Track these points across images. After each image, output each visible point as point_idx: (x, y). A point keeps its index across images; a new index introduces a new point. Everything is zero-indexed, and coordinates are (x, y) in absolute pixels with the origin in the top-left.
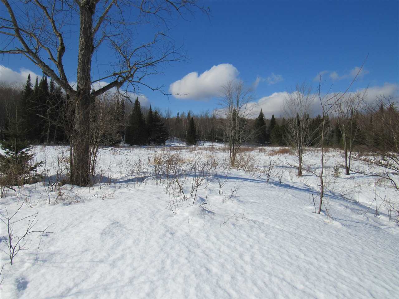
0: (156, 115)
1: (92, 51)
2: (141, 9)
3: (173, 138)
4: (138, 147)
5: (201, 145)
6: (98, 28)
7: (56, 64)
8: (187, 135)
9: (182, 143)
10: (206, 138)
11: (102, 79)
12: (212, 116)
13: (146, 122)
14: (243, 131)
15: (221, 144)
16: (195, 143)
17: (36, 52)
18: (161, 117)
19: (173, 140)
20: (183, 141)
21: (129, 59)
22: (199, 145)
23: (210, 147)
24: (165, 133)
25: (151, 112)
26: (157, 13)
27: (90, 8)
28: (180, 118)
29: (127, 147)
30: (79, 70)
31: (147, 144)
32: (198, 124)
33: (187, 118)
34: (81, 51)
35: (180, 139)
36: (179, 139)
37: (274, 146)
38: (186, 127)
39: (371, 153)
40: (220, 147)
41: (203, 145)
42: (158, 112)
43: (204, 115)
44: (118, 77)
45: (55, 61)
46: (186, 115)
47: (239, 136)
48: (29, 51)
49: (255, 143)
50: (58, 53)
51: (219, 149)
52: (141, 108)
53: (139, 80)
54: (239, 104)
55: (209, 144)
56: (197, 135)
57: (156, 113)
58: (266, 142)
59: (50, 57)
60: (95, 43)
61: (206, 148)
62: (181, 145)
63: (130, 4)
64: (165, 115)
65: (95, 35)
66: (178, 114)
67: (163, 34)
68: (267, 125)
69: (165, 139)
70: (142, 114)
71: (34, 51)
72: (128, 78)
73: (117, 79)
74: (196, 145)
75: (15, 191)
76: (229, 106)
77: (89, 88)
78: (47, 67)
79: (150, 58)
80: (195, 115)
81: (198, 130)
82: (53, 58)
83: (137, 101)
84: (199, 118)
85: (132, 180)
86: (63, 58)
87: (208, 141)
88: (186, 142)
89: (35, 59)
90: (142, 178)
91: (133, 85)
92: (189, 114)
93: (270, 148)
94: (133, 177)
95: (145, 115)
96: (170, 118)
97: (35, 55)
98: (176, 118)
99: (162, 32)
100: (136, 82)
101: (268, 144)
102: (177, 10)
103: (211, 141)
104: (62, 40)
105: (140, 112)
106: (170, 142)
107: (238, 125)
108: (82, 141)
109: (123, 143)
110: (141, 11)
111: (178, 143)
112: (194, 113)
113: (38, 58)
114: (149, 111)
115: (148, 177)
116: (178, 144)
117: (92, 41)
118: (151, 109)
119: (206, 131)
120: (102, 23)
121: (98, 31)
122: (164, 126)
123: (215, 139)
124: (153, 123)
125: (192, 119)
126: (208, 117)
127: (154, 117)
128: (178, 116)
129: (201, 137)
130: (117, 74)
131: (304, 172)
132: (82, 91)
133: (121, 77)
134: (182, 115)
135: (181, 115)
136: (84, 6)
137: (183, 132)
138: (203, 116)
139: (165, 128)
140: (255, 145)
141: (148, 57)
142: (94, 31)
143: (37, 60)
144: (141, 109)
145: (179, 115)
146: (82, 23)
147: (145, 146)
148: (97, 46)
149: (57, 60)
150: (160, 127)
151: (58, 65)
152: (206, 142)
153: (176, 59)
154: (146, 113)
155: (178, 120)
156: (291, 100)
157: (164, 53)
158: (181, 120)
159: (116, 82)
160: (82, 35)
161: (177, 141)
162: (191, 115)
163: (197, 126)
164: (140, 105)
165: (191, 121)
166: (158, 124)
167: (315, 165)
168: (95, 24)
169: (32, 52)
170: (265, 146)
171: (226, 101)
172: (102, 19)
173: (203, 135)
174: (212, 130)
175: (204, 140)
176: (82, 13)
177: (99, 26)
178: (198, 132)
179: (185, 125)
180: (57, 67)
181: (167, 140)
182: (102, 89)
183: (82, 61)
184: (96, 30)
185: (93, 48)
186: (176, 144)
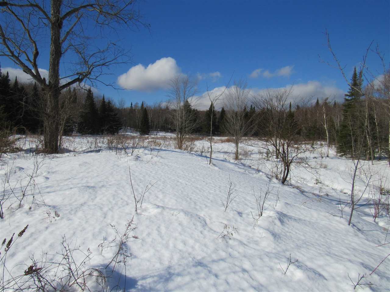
0: (109, 106)
1: (60, 56)
2: (97, 21)
3: (126, 128)
4: (91, 136)
5: (154, 135)
6: (66, 39)
7: (32, 64)
8: (140, 125)
9: (136, 133)
10: (159, 128)
11: (68, 77)
12: (165, 107)
13: (99, 112)
14: (189, 120)
15: (174, 134)
16: (148, 133)
17: (18, 56)
18: (114, 107)
19: (127, 130)
20: (137, 131)
21: (88, 61)
22: (152, 135)
23: (162, 137)
24: (118, 123)
25: (104, 102)
26: (110, 25)
27: (59, 25)
28: (133, 109)
29: (80, 136)
30: (51, 70)
31: (100, 134)
32: (152, 114)
33: (140, 109)
34: (52, 56)
35: (134, 129)
36: (132, 129)
37: (223, 136)
38: (140, 117)
39: (303, 142)
40: (172, 137)
41: (157, 135)
42: (111, 102)
43: (157, 105)
44: (80, 75)
45: (31, 62)
46: (140, 105)
47: (186, 125)
48: (13, 55)
49: (206, 134)
50: (33, 56)
51: (171, 138)
52: (94, 97)
53: (96, 78)
54: (186, 96)
55: (162, 134)
56: (150, 125)
57: (109, 103)
58: (216, 133)
59: (27, 59)
60: (63, 50)
61: (159, 138)
62: (135, 135)
63: (87, 17)
64: (119, 106)
65: (63, 44)
66: (132, 104)
67: (114, 44)
68: (218, 116)
69: (119, 129)
70: (94, 104)
71: (17, 55)
72: (86, 75)
73: (79, 77)
74: (149, 135)
75: (7, 155)
76: (177, 98)
77: (59, 83)
78: (27, 67)
79: (104, 59)
80: (148, 106)
81: (151, 120)
82: (29, 60)
83: (90, 91)
84: (152, 109)
85: (91, 152)
86: (37, 60)
87: (161, 131)
88: (140, 131)
89: (18, 61)
90: (99, 150)
91: (91, 81)
92: (142, 105)
93: (219, 138)
94: (92, 150)
95: (98, 105)
96: (124, 108)
97: (17, 58)
98: (130, 108)
99: (113, 43)
100: (94, 79)
101: (218, 134)
102: (126, 23)
103: (164, 131)
104: (36, 46)
105: (93, 101)
106: (123, 132)
107: (184, 115)
108: (54, 122)
109: (75, 133)
110: (97, 23)
111: (131, 132)
112: (147, 104)
113: (20, 61)
114: (102, 101)
115: (103, 149)
116: (132, 134)
117: (61, 48)
118: (104, 99)
119: (159, 122)
120: (68, 36)
121: (65, 41)
122: (117, 116)
123: (168, 130)
124: (106, 113)
125: (146, 109)
126: (161, 108)
127: (107, 107)
128: (131, 107)
129: (154, 128)
130: (79, 73)
131: (240, 157)
132: (53, 85)
133: (82, 75)
134: (136, 106)
135: (134, 105)
136: (54, 22)
137: (137, 121)
138: (157, 107)
139: (118, 118)
140: (205, 136)
141: (102, 58)
142: (62, 41)
143: (19, 62)
144: (94, 99)
145: (133, 106)
146: (53, 35)
147: (98, 136)
148: (64, 53)
149: (33, 61)
150: (113, 117)
151: (34, 65)
152: (159, 132)
153: (124, 62)
154: (98, 103)
155: (132, 111)
156: (230, 94)
157: (115, 55)
158: (135, 110)
159: (78, 78)
160: (53, 44)
161: (130, 131)
162: (145, 106)
163: (150, 116)
164: (93, 95)
165: (145, 111)
166: (111, 114)
167: (252, 151)
168: (62, 37)
169: (16, 56)
170: (215, 136)
171: (174, 94)
172: (68, 33)
173: (156, 126)
174: (165, 121)
175: (157, 131)
176: (53, 28)
177: (65, 38)
178: (152, 122)
179: (139, 116)
180: (33, 66)
181: (120, 129)
182: (68, 83)
183: (53, 64)
184: (63, 41)
185: (61, 53)
186: (130, 134)
